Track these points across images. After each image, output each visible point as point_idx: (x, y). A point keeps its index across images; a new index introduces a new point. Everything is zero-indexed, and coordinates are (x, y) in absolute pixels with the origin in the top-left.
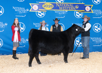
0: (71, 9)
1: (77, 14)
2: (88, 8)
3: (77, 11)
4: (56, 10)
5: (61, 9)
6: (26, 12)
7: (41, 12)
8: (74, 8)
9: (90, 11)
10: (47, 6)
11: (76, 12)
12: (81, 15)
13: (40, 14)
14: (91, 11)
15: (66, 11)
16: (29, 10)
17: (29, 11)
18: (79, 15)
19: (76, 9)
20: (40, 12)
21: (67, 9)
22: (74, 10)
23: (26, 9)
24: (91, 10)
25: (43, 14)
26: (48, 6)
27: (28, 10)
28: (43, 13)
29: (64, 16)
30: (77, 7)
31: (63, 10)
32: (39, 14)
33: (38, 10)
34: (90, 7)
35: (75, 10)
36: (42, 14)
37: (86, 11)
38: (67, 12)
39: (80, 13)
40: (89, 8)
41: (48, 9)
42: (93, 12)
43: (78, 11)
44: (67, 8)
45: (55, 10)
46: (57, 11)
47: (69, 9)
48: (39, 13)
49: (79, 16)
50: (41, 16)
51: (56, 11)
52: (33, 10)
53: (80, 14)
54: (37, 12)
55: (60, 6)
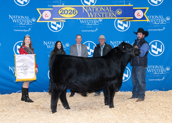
0: (108, 16)
1: (120, 24)
2: (139, 14)
3: (119, 19)
4: (82, 18)
5: (91, 17)
6: (30, 23)
7: (57, 23)
8: (114, 13)
9: (144, 18)
10: (66, 13)
11: (118, 21)
12: (126, 26)
13: (55, 26)
14: (146, 19)
15: (100, 19)
16: (37, 20)
17: (36, 22)
18: (122, 26)
19: (118, 16)
20: (55, 23)
21: (101, 17)
22: (114, 17)
23: (31, 18)
24: (146, 16)
25: (60, 26)
26: (69, 12)
27: (34, 20)
28: (59, 23)
29: (97, 29)
30: (119, 12)
31: (94, 18)
32: (52, 27)
33: (51, 19)
34: (144, 11)
35: (116, 18)
36: (58, 25)
37: (135, 18)
38: (101, 21)
39: (125, 22)
40: (141, 13)
41: (69, 16)
42: (148, 20)
43: (121, 19)
44: (101, 15)
45: (79, 19)
46: (83, 20)
47: (104, 17)
48: (53, 25)
49: (123, 28)
50: (56, 29)
51: (81, 20)
52: (42, 19)
53: (124, 25)
54: (50, 23)
55: (89, 12)
